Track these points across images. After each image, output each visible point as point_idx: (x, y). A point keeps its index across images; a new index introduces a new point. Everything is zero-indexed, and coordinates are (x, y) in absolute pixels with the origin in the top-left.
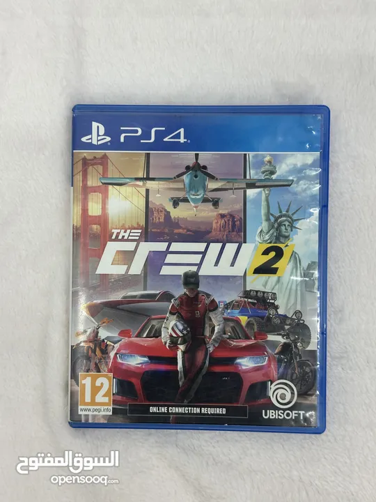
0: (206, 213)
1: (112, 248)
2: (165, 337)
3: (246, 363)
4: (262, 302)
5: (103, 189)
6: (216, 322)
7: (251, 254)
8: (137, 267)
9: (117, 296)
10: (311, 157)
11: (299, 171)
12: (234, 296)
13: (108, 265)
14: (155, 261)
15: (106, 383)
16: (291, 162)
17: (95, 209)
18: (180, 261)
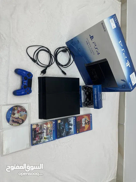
1: (46, 125)
2: (39, 131)
3: (37, 138)
7: (45, 136)
8: (44, 128)
9: (42, 127)
10: (52, 139)
11: (51, 139)
12: (42, 136)
13: (45, 125)
14: (45, 129)
15: (35, 127)
16: (52, 138)
17: (49, 123)
18: (45, 131)
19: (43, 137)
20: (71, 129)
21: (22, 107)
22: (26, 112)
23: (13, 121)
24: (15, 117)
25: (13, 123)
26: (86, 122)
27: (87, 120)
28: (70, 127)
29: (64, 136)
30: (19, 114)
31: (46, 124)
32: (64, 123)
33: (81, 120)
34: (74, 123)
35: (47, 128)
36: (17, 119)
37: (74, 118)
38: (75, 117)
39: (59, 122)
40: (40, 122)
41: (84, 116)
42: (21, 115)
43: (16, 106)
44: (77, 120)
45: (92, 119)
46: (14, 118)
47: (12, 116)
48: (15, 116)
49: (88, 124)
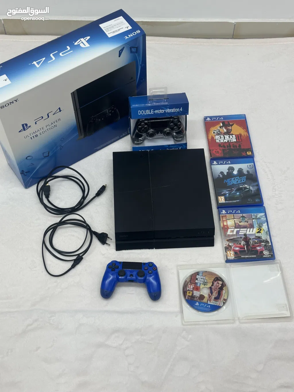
0: (246, 224)
1: (229, 230)
3: (258, 248)
4: (259, 238)
5: (226, 221)
6: (251, 241)
7: (255, 230)
8: (235, 233)
9: (232, 238)
10: (263, 214)
11: (262, 216)
12: (254, 237)
13: (229, 233)
14: (238, 232)
15: (232, 253)
16: (260, 215)
17: (225, 224)
18: (242, 232)
19: (258, 235)
20: (240, 171)
21: (186, 281)
22: (197, 273)
23: (217, 298)
24: (209, 295)
25: (222, 299)
26: (225, 130)
27: (221, 130)
28: (235, 172)
29: (256, 188)
30: (202, 286)
31: (225, 229)
32: (226, 187)
33: (220, 145)
34: (226, 164)
35: (237, 226)
36: (213, 291)
37: (215, 162)
38: (212, 160)
39: (222, 200)
40: (222, 242)
41: (210, 138)
42: (205, 284)
43: (185, 293)
44: (220, 155)
45: (216, 117)
46: (210, 297)
47: (205, 300)
48: (206, 296)
49: (232, 125)
